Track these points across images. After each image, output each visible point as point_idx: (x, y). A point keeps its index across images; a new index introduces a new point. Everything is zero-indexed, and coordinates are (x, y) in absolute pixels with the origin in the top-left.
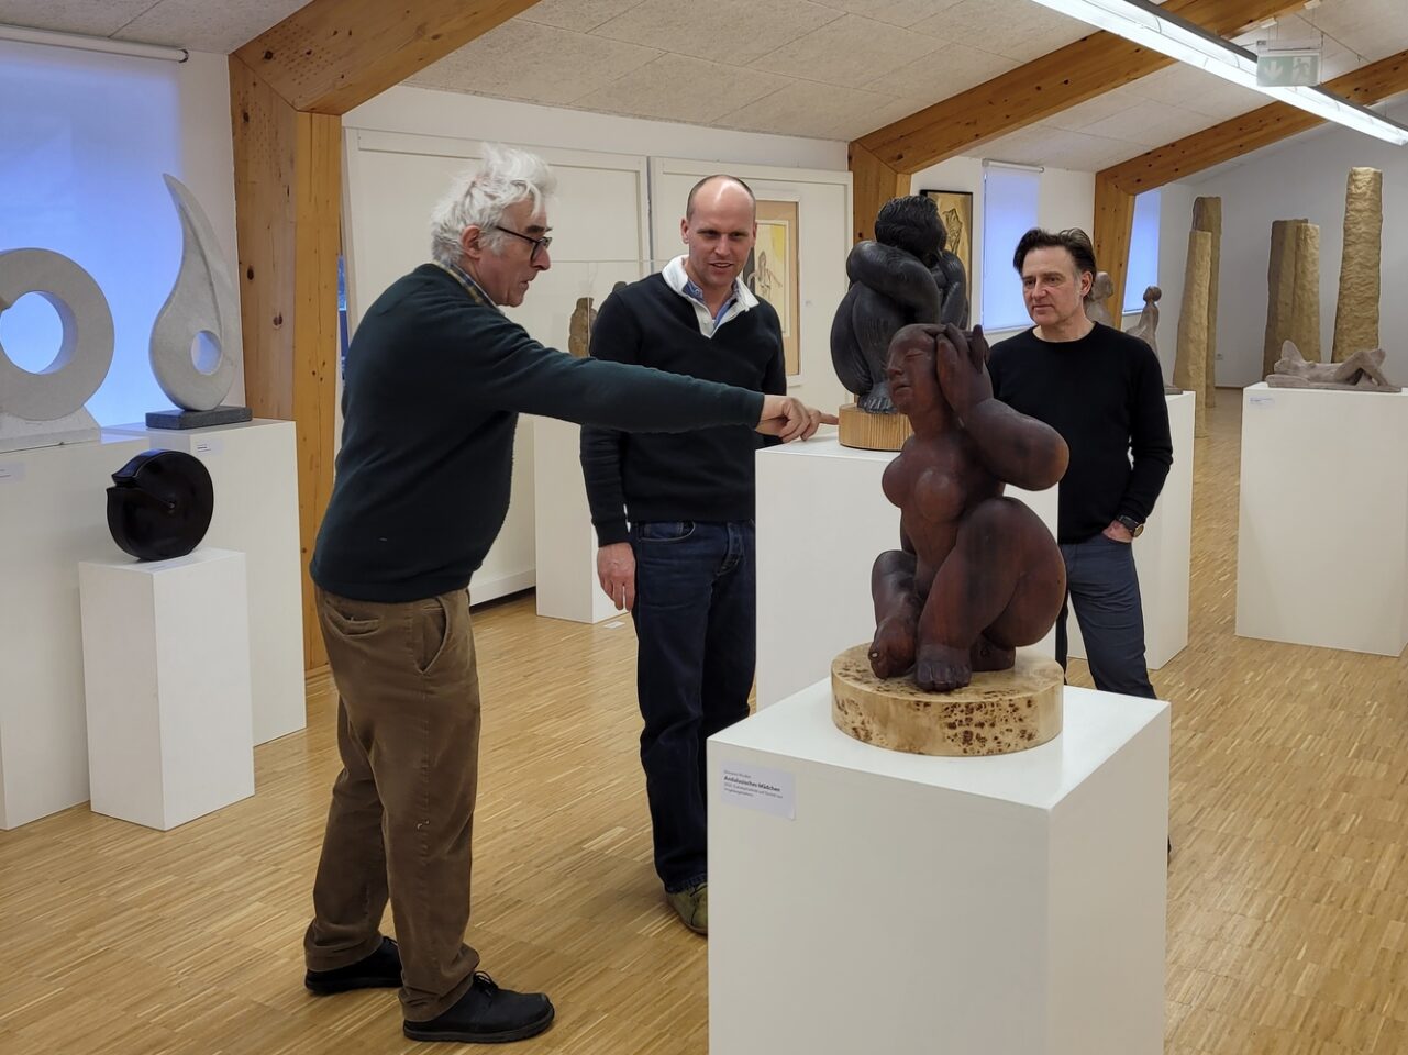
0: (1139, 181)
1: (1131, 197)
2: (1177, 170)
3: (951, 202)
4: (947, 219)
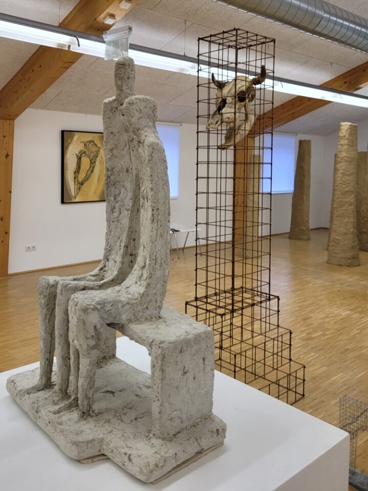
3: (89, 137)
4: (85, 145)
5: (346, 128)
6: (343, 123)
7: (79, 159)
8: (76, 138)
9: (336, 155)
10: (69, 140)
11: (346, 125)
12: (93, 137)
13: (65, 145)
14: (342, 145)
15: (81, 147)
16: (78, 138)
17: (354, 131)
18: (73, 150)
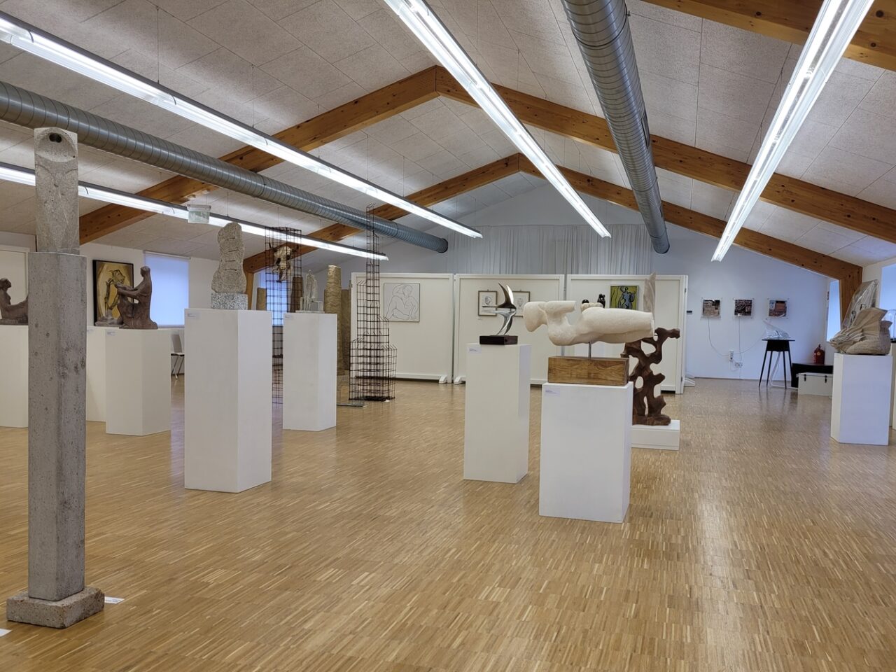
3: (116, 267)
4: (113, 274)
5: (333, 269)
6: (330, 266)
7: (109, 286)
8: (105, 267)
9: (325, 292)
10: (100, 269)
11: (332, 267)
12: (119, 267)
13: (98, 273)
14: (330, 283)
15: (109, 276)
16: (107, 268)
17: (338, 271)
18: (103, 278)
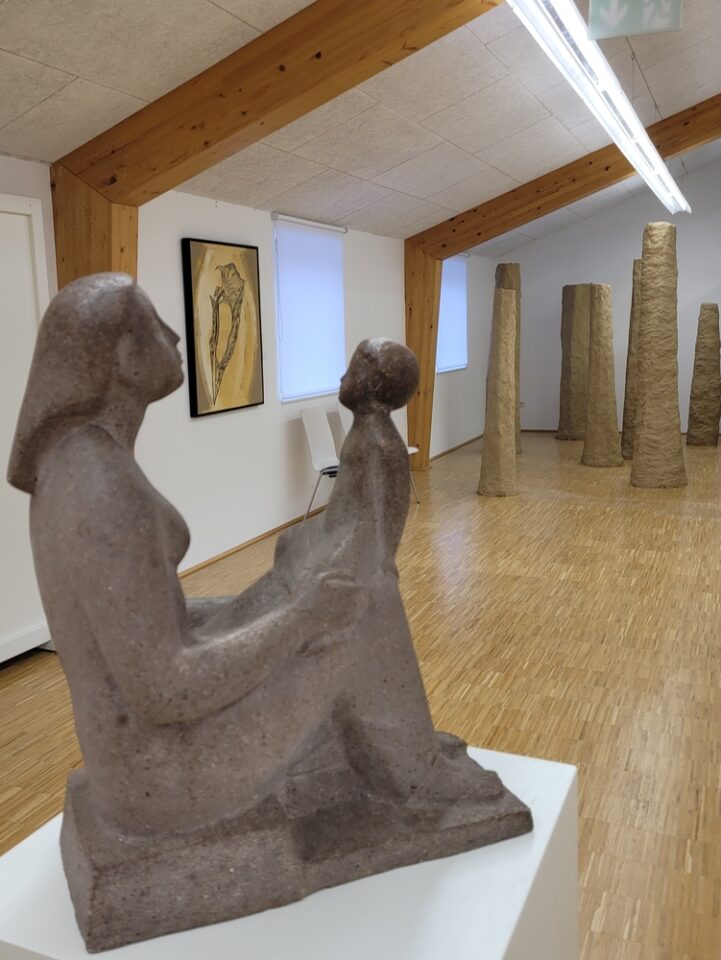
0: (444, 246)
1: (438, 262)
2: (479, 234)
3: (227, 256)
4: (223, 275)
7: (216, 307)
8: (207, 257)
15: (217, 280)
16: (212, 259)
18: (206, 286)
